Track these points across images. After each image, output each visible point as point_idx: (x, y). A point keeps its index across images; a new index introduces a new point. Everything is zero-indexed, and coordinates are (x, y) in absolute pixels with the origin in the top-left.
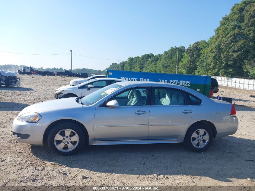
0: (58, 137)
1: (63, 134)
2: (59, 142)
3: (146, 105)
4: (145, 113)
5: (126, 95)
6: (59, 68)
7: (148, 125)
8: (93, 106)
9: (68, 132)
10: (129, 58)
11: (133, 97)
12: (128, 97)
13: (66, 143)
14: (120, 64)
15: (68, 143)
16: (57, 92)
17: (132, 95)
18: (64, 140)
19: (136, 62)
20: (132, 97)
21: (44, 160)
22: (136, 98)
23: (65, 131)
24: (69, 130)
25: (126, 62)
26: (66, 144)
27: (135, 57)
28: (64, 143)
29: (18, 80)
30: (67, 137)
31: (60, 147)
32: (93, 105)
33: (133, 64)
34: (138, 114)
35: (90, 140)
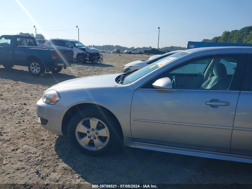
0: (81, 128)
1: (87, 124)
2: (82, 135)
3: (230, 90)
4: (227, 104)
5: (202, 71)
6: (148, 47)
7: (232, 128)
8: (132, 85)
9: (94, 122)
10: (224, 32)
11: (213, 75)
12: (205, 75)
13: (92, 138)
14: (212, 40)
15: (95, 138)
16: (125, 68)
17: (211, 70)
18: (88, 133)
19: (233, 36)
20: (210, 75)
21: (60, 157)
22: (217, 77)
23: (90, 120)
24: (96, 120)
25: (220, 37)
26: (91, 140)
27: (233, 31)
28: (89, 137)
29: (101, 56)
30: (93, 130)
31: (84, 142)
32: (132, 83)
33: (229, 39)
34: (211, 106)
35: (125, 139)
